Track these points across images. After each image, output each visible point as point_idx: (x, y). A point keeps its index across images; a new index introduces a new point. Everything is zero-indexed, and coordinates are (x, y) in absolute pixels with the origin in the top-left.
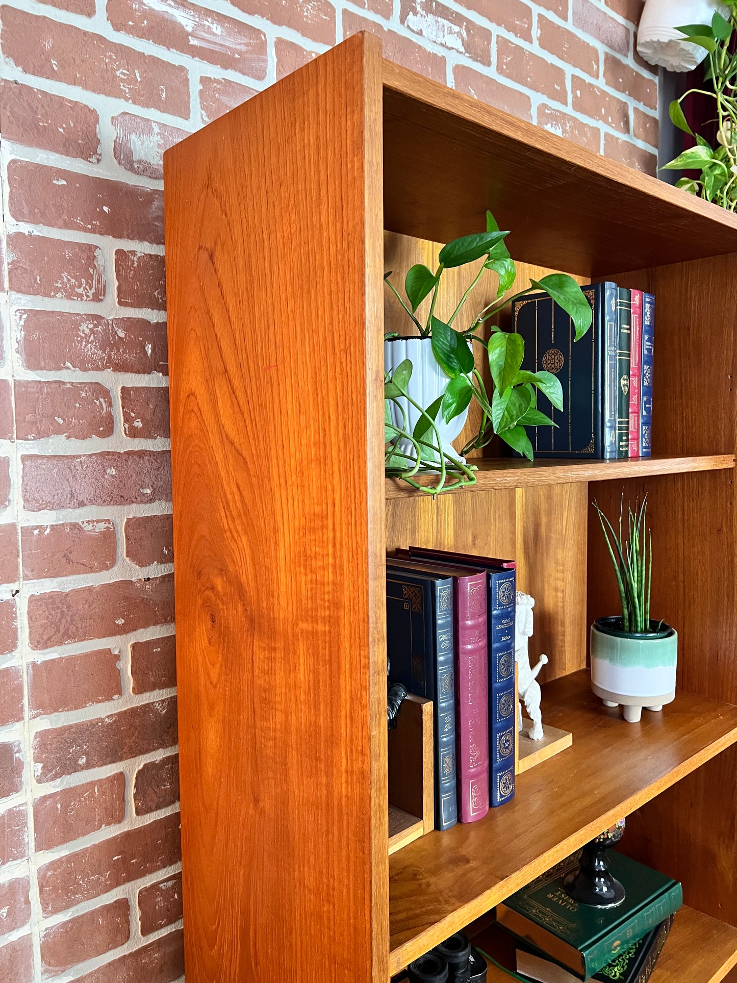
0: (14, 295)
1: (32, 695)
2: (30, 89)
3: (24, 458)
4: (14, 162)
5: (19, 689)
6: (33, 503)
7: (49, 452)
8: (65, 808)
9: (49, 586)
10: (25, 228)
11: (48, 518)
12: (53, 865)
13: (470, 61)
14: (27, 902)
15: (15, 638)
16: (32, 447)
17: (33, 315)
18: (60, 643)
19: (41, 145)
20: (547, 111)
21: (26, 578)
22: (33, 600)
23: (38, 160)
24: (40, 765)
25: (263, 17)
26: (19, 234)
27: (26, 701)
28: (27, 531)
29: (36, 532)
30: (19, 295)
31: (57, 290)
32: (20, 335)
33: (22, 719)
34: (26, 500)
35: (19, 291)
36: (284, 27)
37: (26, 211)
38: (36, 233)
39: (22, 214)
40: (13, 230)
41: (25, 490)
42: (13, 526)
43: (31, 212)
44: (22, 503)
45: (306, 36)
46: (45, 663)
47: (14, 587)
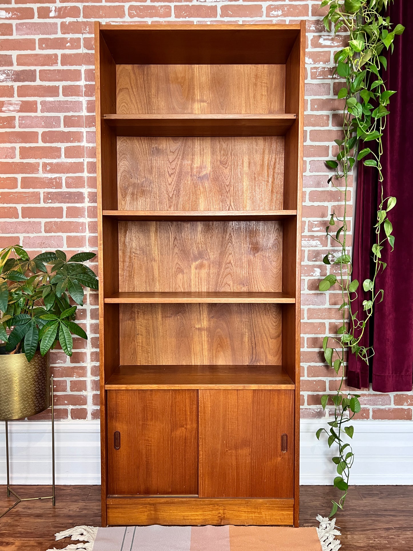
0: (85, 97)
1: (87, 183)
2: (89, 53)
3: (86, 132)
4: (85, 69)
5: (84, 181)
6: (88, 142)
7: (92, 131)
8: (94, 210)
9: (91, 160)
10: (87, 83)
11: (91, 145)
12: (91, 222)
13: (229, 2)
14: (85, 228)
15: (84, 170)
16: (88, 129)
17: (88, 101)
18: (93, 173)
19: (91, 65)
20: (272, 7)
21: (86, 157)
22: (87, 162)
23: (90, 68)
24: (89, 199)
25: (147, 17)
26: (86, 85)
27: (86, 184)
28: (87, 147)
29: (88, 148)
30: (86, 97)
31: (94, 95)
32: (86, 106)
33: (85, 188)
34: (87, 141)
35: (86, 96)
36: (154, 18)
37: (87, 79)
38: (90, 84)
39: (87, 80)
40: (85, 84)
41: (86, 139)
42: (84, 146)
43: (89, 79)
44: (86, 141)
45: (161, 17)
46: (90, 177)
47: (84, 159)
